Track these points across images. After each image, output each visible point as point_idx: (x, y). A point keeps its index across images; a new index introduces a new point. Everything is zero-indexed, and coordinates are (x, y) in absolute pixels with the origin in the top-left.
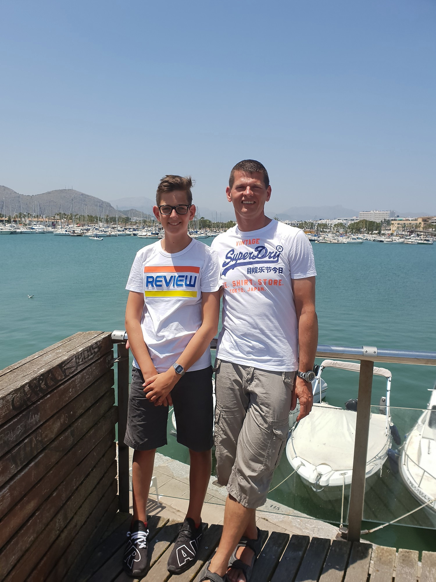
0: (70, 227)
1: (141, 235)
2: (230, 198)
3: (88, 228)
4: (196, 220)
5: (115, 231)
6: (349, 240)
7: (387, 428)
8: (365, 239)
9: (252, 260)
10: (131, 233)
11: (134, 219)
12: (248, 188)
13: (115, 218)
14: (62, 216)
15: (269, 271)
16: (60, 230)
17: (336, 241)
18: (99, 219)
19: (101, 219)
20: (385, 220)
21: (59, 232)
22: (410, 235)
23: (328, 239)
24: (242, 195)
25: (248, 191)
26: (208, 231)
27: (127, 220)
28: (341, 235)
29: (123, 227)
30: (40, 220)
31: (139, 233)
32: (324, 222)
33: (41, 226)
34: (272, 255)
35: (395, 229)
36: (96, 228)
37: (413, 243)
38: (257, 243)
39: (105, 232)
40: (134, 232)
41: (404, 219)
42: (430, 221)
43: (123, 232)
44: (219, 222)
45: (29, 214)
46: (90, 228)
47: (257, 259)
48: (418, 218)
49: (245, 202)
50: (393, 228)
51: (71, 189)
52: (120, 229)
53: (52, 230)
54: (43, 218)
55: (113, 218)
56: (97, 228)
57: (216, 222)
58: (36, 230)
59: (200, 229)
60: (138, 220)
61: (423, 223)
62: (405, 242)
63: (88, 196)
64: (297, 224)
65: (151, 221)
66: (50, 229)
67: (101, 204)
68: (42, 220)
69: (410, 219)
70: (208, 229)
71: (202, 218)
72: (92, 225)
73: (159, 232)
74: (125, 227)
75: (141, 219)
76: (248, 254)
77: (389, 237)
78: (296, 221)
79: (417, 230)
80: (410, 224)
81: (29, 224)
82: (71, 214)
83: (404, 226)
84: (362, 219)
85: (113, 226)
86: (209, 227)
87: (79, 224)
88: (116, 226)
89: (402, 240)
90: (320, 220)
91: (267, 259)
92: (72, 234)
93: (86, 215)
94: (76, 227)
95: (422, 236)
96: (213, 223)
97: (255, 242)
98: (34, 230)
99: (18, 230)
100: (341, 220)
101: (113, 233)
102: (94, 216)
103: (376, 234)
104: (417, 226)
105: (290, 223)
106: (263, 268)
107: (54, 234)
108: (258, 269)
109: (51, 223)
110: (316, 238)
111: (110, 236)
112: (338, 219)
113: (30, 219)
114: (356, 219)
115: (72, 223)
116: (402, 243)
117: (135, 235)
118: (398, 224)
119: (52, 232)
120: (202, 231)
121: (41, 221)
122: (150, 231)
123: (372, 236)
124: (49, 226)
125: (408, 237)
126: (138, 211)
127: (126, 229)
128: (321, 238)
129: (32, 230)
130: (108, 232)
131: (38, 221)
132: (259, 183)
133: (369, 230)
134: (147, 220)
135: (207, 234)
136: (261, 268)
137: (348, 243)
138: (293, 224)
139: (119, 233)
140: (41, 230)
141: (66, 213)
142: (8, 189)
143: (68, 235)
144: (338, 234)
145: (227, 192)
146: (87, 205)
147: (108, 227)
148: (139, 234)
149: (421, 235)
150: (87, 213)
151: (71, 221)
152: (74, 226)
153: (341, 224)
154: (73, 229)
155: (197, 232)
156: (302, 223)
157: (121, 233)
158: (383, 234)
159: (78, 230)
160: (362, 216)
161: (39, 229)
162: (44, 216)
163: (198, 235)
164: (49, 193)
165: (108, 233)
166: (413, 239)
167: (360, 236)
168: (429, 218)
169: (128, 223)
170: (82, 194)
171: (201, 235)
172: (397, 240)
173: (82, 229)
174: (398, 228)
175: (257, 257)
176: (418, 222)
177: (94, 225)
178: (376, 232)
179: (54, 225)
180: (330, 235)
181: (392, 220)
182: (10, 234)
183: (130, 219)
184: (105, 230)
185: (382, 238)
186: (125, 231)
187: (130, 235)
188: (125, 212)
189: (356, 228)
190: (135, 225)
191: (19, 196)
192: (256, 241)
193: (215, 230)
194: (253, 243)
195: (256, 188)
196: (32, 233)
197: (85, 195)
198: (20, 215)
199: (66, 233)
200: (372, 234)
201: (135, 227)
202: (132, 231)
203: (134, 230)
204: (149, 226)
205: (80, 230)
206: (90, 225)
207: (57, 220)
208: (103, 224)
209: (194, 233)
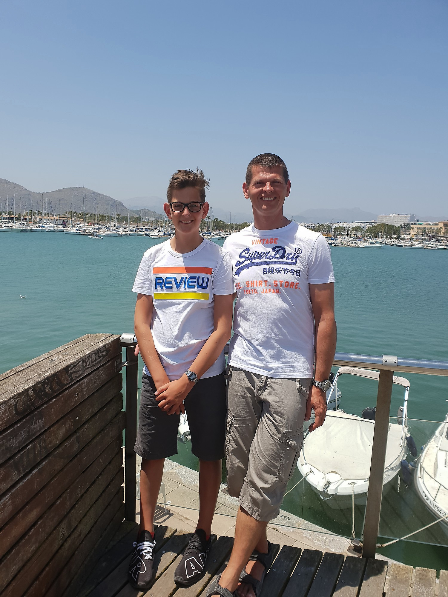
0: (81, 225)
1: (153, 236)
2: (247, 194)
3: (99, 227)
4: (209, 220)
5: (127, 231)
6: (367, 244)
7: (402, 439)
8: (383, 243)
9: (268, 260)
10: (143, 233)
11: (146, 219)
12: (268, 183)
13: (127, 217)
14: (73, 214)
15: (286, 272)
16: (71, 229)
17: (354, 245)
18: (111, 218)
19: (112, 218)
20: (404, 224)
21: (70, 231)
22: (430, 240)
23: (345, 243)
24: (262, 191)
25: (268, 187)
26: (222, 232)
27: (139, 220)
28: (359, 239)
29: (135, 227)
30: (51, 218)
31: (151, 233)
32: (341, 225)
33: (52, 225)
34: (291, 256)
35: (414, 233)
36: (107, 227)
37: (433, 248)
38: (275, 243)
39: (117, 231)
40: (146, 232)
41: (425, 223)
43: (135, 232)
44: (233, 223)
45: (39, 212)
46: (101, 227)
47: (274, 260)
48: (438, 223)
49: (265, 198)
50: (413, 232)
51: (83, 187)
52: (132, 229)
53: (63, 228)
54: (53, 216)
55: (124, 217)
56: (109, 227)
57: (229, 224)
58: (47, 228)
59: (213, 230)
60: (150, 220)
61: (443, 228)
62: (425, 247)
63: (100, 194)
64: (314, 227)
65: (163, 221)
66: (61, 228)
67: (113, 203)
68: (53, 218)
69: (431, 223)
70: (222, 231)
71: (215, 219)
72: (104, 224)
73: (171, 233)
74: (137, 227)
75: (154, 219)
76: (265, 253)
77: (408, 242)
78: (312, 223)
79: (437, 235)
80: (431, 228)
81: (40, 222)
82: (82, 213)
83: (424, 231)
84: (381, 222)
85: (125, 226)
86: (223, 228)
87: (90, 223)
88: (127, 225)
89: (421, 245)
90: (338, 222)
91: (285, 260)
92: (83, 234)
93: (97, 214)
94: (87, 226)
95: (443, 242)
96: (227, 225)
97: (272, 241)
98: (44, 228)
99: (29, 228)
100: (359, 223)
101: (124, 233)
102: (105, 215)
103: (395, 238)
104: (438, 231)
105: (306, 225)
106: (280, 269)
107: (65, 233)
108: (274, 270)
109: (62, 222)
110: (333, 241)
111: (121, 236)
112: (356, 223)
113: (40, 217)
114: (375, 222)
115: (83, 222)
116: (422, 248)
117: (147, 235)
118: (418, 228)
119: (62, 231)
120: (216, 232)
121: (52, 220)
122: (163, 231)
123: (391, 240)
124: (59, 225)
125: (428, 242)
126: (150, 211)
127: (138, 229)
128: (338, 241)
129: (42, 229)
130: (120, 231)
131: (48, 219)
132: (279, 178)
133: (388, 234)
134: (160, 220)
135: (221, 236)
136: (277, 269)
137: (366, 247)
138: (310, 227)
139: (130, 233)
140: (51, 229)
141: (77, 212)
142: (19, 186)
143: (79, 234)
144: (355, 237)
145: (243, 188)
146: (98, 204)
147: (120, 227)
148: (151, 235)
149: (442, 240)
150: (99, 212)
151: (83, 220)
152: (85, 224)
153: (359, 228)
154: (84, 228)
155: (210, 233)
156: (319, 226)
157: (133, 233)
158: (402, 239)
159: (89, 229)
160: (381, 220)
161: (50, 227)
162: (55, 214)
163: (211, 237)
164: (60, 191)
165: (119, 233)
166: (433, 244)
167: (378, 240)
169: (139, 223)
170: (94, 193)
171: (214, 236)
172: (417, 244)
173: (93, 229)
174: (418, 232)
175: (274, 257)
176: (439, 227)
177: (106, 224)
178: (395, 236)
179: (64, 224)
180: (347, 239)
181: (412, 224)
182: (20, 232)
183: (142, 219)
184: (116, 230)
185: (402, 243)
186: (137, 231)
187: (141, 235)
188: (137, 212)
189: (374, 232)
190: (147, 225)
191: (30, 193)
192: (274, 240)
193: (229, 232)
194: (270, 243)
195: (276, 184)
196: (42, 231)
197: (97, 193)
198: (31, 213)
199: (77, 232)
200: (390, 238)
201: (147, 227)
202: (144, 231)
203: (146, 230)
204: (162, 227)
205: (91, 229)
206: (101, 224)
207: (68, 219)
208: (115, 223)
209: (207, 234)
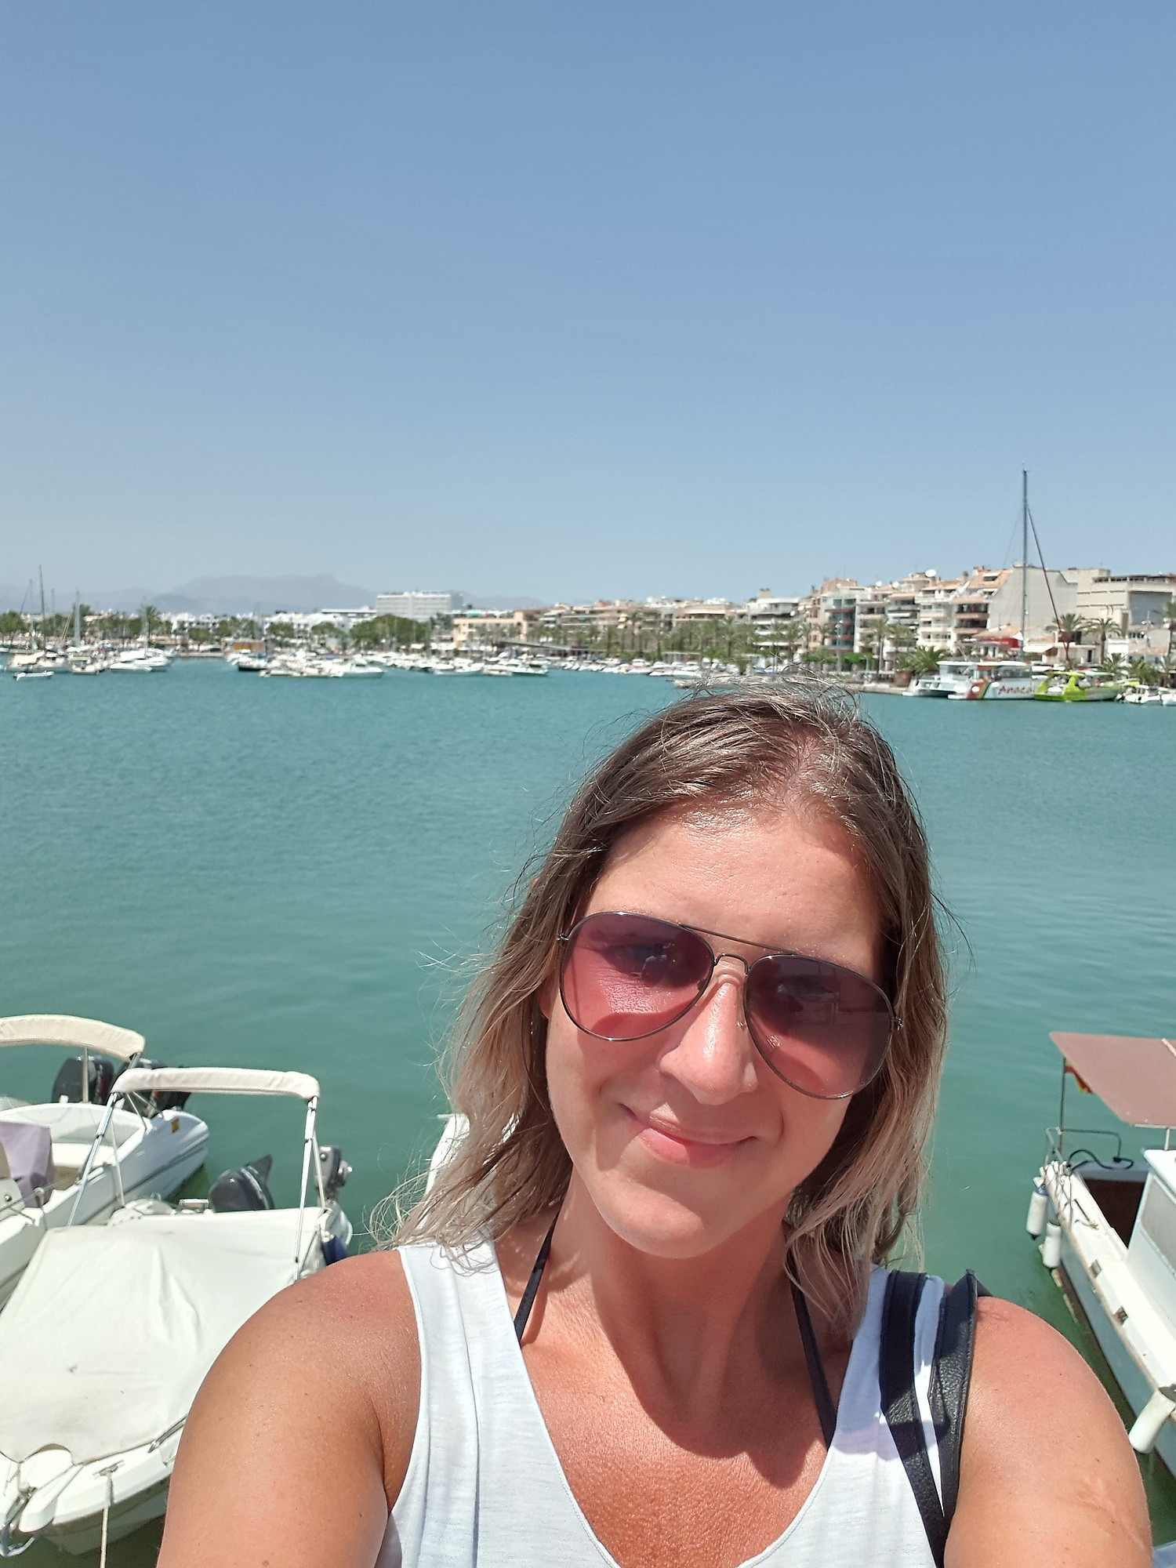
6: (348, 668)
7: (297, 1261)
8: (389, 664)
20: (438, 615)
22: (498, 653)
23: (293, 666)
28: (331, 655)
32: (285, 618)
35: (463, 637)
37: (503, 673)
41: (483, 613)
42: (542, 619)
48: (514, 612)
50: (460, 636)
61: (525, 624)
62: (485, 671)
69: (497, 613)
77: (447, 660)
78: (209, 615)
79: (513, 640)
80: (498, 625)
83: (482, 630)
84: (383, 612)
89: (477, 667)
90: (277, 613)
95: (524, 657)
100: (332, 615)
103: (418, 651)
104: (515, 630)
110: (262, 663)
112: (325, 613)
114: (369, 612)
116: (478, 674)
118: (471, 626)
123: (409, 657)
125: (494, 659)
128: (275, 663)
133: (400, 641)
137: (348, 677)
144: (322, 651)
149: (523, 653)
153: (329, 626)
158: (434, 652)
160: (386, 606)
166: (505, 664)
167: (378, 657)
168: (538, 612)
172: (464, 665)
174: (471, 635)
176: (514, 621)
178: (419, 646)
180: (301, 654)
181: (457, 616)
185: (433, 663)
189: (368, 636)
200: (407, 651)
